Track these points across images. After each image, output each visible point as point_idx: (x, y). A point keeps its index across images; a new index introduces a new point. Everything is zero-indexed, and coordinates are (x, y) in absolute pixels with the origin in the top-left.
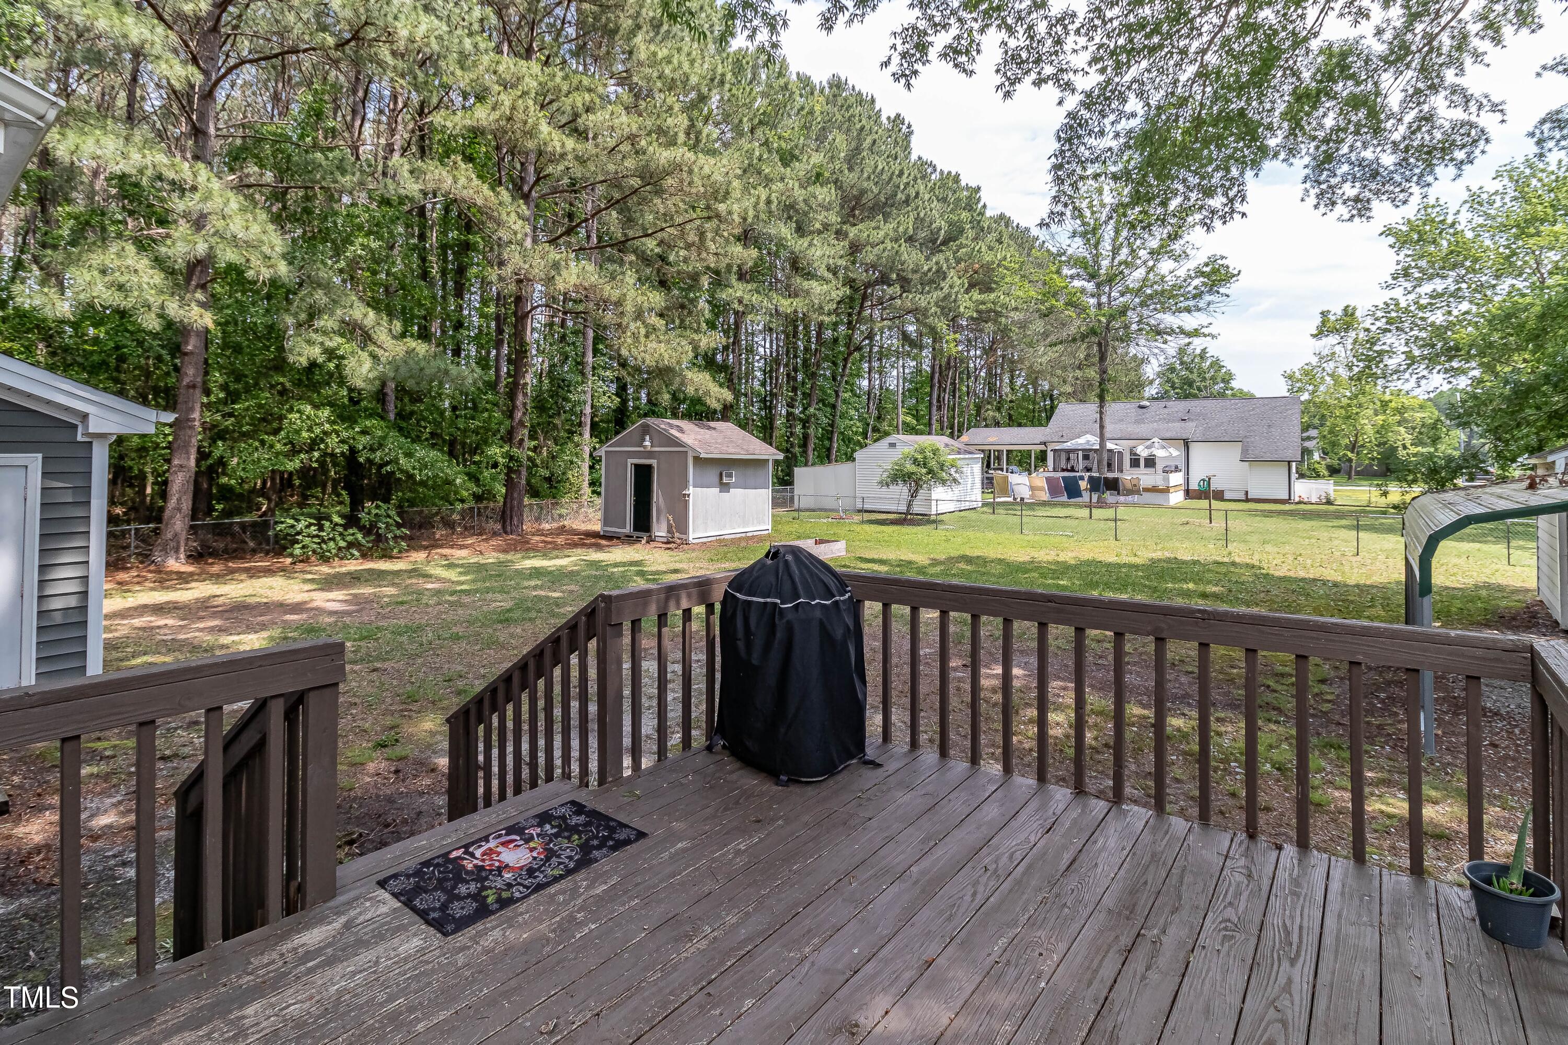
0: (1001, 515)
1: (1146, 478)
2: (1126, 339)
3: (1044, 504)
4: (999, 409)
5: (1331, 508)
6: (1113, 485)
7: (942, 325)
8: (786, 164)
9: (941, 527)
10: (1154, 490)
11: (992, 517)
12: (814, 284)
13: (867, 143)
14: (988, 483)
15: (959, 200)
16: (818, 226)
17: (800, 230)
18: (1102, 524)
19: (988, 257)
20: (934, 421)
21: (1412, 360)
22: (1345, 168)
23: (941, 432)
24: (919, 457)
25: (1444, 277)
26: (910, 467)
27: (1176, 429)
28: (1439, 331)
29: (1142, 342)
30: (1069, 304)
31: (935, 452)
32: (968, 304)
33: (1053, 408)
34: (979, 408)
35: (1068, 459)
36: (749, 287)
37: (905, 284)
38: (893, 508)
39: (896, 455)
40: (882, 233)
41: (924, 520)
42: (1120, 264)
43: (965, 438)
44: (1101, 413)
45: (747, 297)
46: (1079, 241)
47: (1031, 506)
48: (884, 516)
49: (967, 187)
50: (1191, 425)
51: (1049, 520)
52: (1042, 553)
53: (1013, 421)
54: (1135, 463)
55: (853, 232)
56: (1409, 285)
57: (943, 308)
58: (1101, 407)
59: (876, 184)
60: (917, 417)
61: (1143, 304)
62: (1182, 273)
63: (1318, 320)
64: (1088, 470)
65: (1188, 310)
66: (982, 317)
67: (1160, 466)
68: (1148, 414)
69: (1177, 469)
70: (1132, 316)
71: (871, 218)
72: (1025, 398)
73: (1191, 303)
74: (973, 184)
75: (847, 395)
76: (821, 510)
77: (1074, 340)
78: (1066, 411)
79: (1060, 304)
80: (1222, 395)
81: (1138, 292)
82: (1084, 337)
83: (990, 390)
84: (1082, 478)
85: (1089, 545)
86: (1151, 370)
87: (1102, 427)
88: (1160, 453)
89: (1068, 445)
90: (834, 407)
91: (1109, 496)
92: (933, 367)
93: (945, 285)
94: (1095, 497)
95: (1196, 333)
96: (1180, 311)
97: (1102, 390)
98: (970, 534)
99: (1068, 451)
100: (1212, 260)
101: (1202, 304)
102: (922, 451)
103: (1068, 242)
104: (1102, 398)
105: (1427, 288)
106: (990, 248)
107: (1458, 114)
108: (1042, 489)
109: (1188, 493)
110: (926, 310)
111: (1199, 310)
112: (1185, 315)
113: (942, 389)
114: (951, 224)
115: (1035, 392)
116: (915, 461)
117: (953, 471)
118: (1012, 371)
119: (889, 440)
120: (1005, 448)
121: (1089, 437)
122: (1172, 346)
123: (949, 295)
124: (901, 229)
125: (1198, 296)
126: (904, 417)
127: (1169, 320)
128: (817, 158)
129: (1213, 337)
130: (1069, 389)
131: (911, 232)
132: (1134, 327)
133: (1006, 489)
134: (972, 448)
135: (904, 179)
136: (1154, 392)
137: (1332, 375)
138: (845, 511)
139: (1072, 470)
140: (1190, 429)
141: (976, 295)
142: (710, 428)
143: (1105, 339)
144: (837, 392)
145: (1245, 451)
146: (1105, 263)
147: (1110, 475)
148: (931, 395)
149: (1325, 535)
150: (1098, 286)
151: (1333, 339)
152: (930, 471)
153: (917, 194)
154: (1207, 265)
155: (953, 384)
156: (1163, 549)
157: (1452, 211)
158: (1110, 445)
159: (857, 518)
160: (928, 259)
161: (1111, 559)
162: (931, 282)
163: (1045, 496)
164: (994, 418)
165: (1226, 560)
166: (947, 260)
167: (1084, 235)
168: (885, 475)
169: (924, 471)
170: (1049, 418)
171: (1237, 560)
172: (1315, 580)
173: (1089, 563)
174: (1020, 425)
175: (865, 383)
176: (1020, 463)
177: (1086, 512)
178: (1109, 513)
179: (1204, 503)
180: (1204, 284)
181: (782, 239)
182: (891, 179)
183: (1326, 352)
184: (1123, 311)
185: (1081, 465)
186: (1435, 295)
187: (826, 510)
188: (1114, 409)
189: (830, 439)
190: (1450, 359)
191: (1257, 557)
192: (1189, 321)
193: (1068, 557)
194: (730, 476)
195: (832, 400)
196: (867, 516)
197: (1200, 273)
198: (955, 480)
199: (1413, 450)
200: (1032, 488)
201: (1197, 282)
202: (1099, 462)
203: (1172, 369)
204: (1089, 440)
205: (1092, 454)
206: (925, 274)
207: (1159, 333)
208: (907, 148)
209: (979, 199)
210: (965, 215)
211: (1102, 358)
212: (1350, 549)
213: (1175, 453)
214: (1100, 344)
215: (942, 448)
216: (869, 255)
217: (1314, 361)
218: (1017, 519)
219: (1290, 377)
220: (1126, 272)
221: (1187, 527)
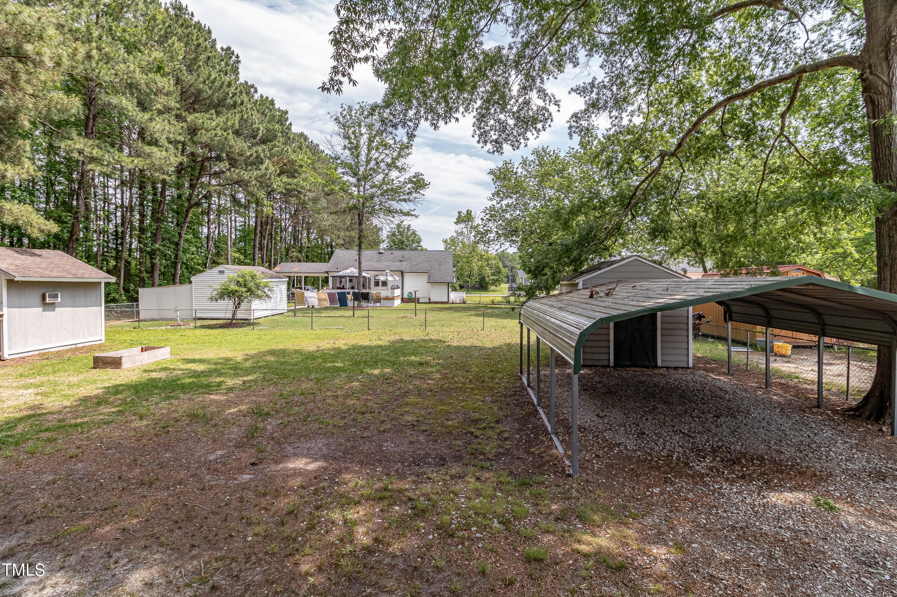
0: (300, 317)
1: (383, 292)
2: (372, 212)
3: (326, 308)
4: (300, 252)
5: (466, 305)
6: (366, 297)
7: (261, 194)
8: (129, 53)
9: (256, 328)
10: (386, 298)
11: (294, 319)
12: (155, 149)
13: (203, 57)
14: (291, 297)
15: (273, 116)
16: (159, 106)
17: (143, 106)
18: (360, 320)
19: (293, 157)
20: (257, 257)
21: (499, 236)
22: (492, 122)
23: (262, 264)
24: (241, 280)
25: (511, 198)
26: (233, 287)
27: (398, 265)
28: (509, 222)
29: (381, 216)
30: (342, 189)
31: (253, 277)
32: (279, 183)
33: (332, 252)
34: (287, 250)
35: (341, 282)
36: (91, 142)
37: (233, 163)
38: (222, 315)
39: (224, 279)
40: (214, 124)
41: (246, 323)
42: (370, 169)
43: (277, 269)
44: (359, 255)
45: (87, 150)
46: (347, 152)
47: (320, 310)
48: (215, 322)
49: (279, 110)
50: (404, 263)
51: (329, 319)
52: (325, 343)
53: (308, 259)
54: (377, 284)
55: (190, 118)
56: (498, 199)
57: (261, 183)
58: (360, 251)
59: (210, 88)
60: (245, 255)
61: (382, 195)
62: (402, 179)
63: (457, 215)
64: (353, 288)
65: (405, 200)
66: (288, 193)
67: (389, 285)
68: (384, 257)
69: (398, 287)
70: (376, 199)
71: (207, 111)
72: (316, 246)
73: (406, 197)
74: (283, 108)
75: (190, 236)
76: (163, 319)
77: (344, 211)
78: (339, 253)
79: (337, 188)
80: (416, 249)
81: (379, 187)
82: (350, 209)
83: (295, 240)
84: (349, 293)
85: (353, 335)
86: (384, 234)
87: (360, 263)
88: (390, 278)
89: (341, 274)
90: (177, 244)
91: (364, 304)
92: (256, 222)
93: (263, 167)
94: (356, 303)
95: (408, 214)
96: (401, 200)
97: (360, 242)
98: (277, 332)
99: (341, 277)
100: (417, 175)
101: (411, 198)
102: (243, 277)
103: (341, 152)
104: (360, 246)
105: (505, 202)
106: (294, 151)
107: (541, 103)
108: (325, 300)
109: (403, 300)
110: (249, 182)
111: (410, 201)
112: (403, 203)
113: (262, 236)
114: (268, 130)
115: (322, 243)
116: (238, 283)
117: (266, 290)
118: (308, 229)
119: (220, 268)
120: (303, 275)
121: (352, 269)
122: (396, 220)
123: (265, 174)
124: (229, 123)
125: (410, 193)
126: (232, 253)
127: (395, 205)
128: (158, 54)
129: (416, 217)
130: (341, 242)
131: (237, 126)
132: (377, 207)
133: (303, 300)
134: (281, 275)
135: (232, 90)
136: (385, 246)
137: (462, 242)
138: (182, 320)
139: (343, 288)
140: (404, 266)
141: (285, 179)
142: (34, 254)
143: (362, 212)
144: (180, 234)
145: (429, 278)
146: (362, 169)
147: (364, 291)
148: (255, 240)
149: (467, 320)
150: (359, 180)
151: (462, 225)
152: (249, 290)
153: (242, 103)
154: (414, 177)
155: (271, 234)
156: (395, 334)
157: (516, 167)
158: (364, 274)
159: (192, 325)
160: (250, 148)
161: (367, 343)
162: (254, 164)
163: (327, 304)
164: (297, 257)
165: (427, 338)
166: (264, 151)
167: (350, 149)
168: (215, 293)
169: (244, 290)
170: (330, 258)
171: (433, 337)
172: (471, 347)
173: (354, 347)
174: (313, 261)
175: (205, 230)
176: (313, 284)
177: (350, 313)
178: (365, 313)
179: (412, 305)
180: (413, 188)
181: (122, 108)
182: (221, 87)
183: (459, 231)
184: (372, 197)
185: (348, 285)
186: (508, 205)
187: (167, 320)
188: (367, 254)
189: (175, 268)
190: (512, 235)
191: (441, 335)
192: (405, 207)
193: (341, 344)
194: (56, 296)
195: (176, 240)
196: (199, 323)
197: (411, 181)
198: (268, 296)
199: (491, 278)
200: (320, 300)
201: (409, 186)
202: (358, 283)
203: (394, 235)
204: (353, 271)
205: (354, 279)
206: (249, 158)
207: (390, 212)
208: (236, 71)
209: (287, 119)
210: (277, 126)
211: (360, 224)
212: (479, 326)
213: (397, 278)
214: (359, 215)
215: (258, 274)
216: (203, 137)
217: (455, 235)
218: (309, 319)
219: (445, 242)
220: (374, 175)
221: (404, 320)
